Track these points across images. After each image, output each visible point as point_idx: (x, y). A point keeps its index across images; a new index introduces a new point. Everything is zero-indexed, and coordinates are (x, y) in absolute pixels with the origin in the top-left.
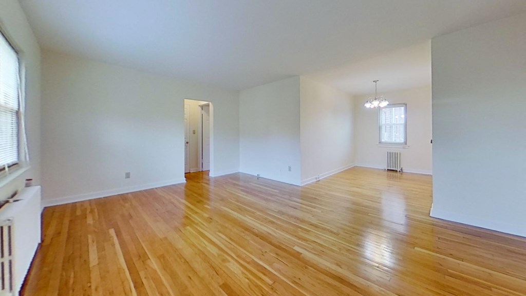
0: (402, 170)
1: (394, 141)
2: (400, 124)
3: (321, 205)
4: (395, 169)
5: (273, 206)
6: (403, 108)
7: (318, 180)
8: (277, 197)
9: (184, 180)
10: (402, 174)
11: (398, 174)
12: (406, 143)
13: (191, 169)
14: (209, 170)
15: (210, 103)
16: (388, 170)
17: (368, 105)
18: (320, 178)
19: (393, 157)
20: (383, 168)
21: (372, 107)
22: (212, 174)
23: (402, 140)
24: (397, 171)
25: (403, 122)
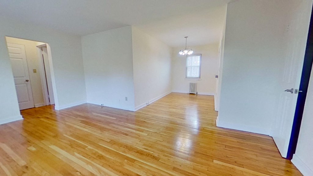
0: (197, 93)
1: (192, 76)
2: (197, 66)
3: (147, 127)
4: (193, 93)
5: (107, 136)
6: (199, 57)
7: (148, 104)
8: (114, 125)
9: (20, 118)
10: (197, 96)
11: (195, 96)
12: (200, 77)
13: (35, 105)
14: (54, 104)
15: (47, 44)
16: (190, 93)
17: (181, 53)
18: (149, 103)
19: (193, 86)
20: (187, 93)
21: (183, 54)
22: (57, 108)
23: (198, 76)
24: (194, 94)
25: (199, 65)
